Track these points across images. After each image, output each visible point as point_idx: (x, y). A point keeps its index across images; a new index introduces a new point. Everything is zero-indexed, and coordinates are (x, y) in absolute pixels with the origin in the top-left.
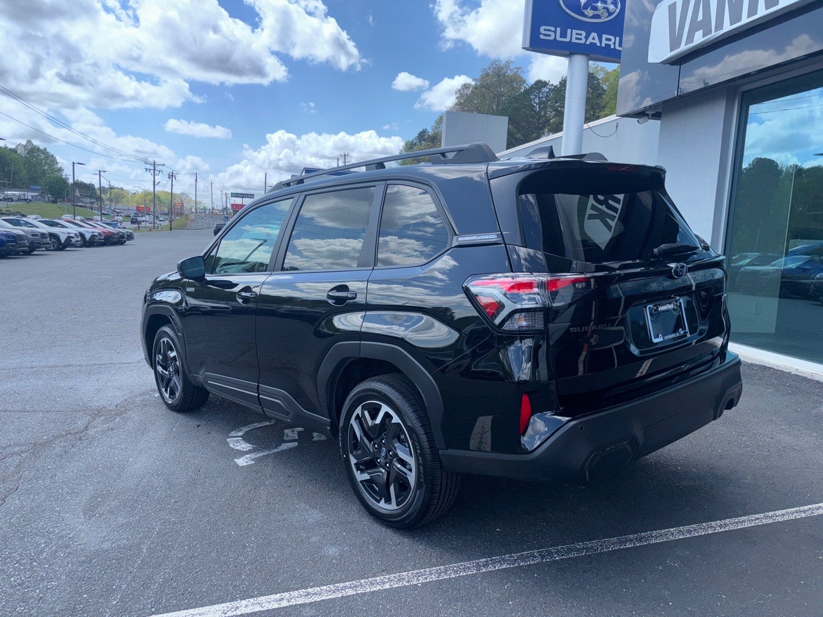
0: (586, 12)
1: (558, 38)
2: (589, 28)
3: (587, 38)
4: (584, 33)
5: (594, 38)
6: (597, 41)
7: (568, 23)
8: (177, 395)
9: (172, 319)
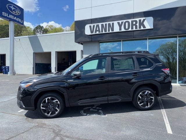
0: (14, 12)
1: (7, 16)
2: (14, 16)
3: (14, 18)
4: (13, 17)
5: (15, 18)
6: (16, 19)
7: (9, 13)
8: (56, 113)
9: (60, 90)
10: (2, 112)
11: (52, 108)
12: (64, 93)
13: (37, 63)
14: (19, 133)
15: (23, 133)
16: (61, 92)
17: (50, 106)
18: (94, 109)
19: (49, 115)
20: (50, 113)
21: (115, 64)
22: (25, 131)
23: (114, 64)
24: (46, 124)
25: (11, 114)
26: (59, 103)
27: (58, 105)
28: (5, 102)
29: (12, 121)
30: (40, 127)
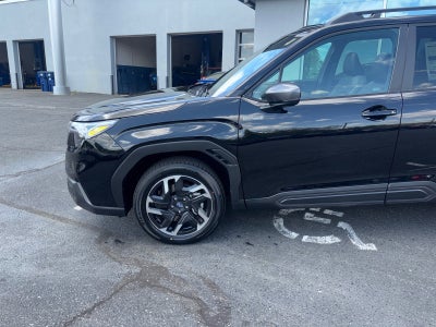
8: (200, 227)
9: (213, 152)
10: (26, 209)
11: (182, 213)
12: (226, 162)
13: (120, 64)
14: (73, 315)
15: (89, 312)
16: (217, 159)
17: (178, 204)
18: (317, 214)
19: (174, 233)
20: (179, 226)
21: (430, 58)
22: (97, 305)
23: (427, 56)
24: (166, 269)
25: (54, 217)
26: (208, 195)
27: (206, 201)
28: (38, 170)
29: (54, 246)
30: (149, 284)
